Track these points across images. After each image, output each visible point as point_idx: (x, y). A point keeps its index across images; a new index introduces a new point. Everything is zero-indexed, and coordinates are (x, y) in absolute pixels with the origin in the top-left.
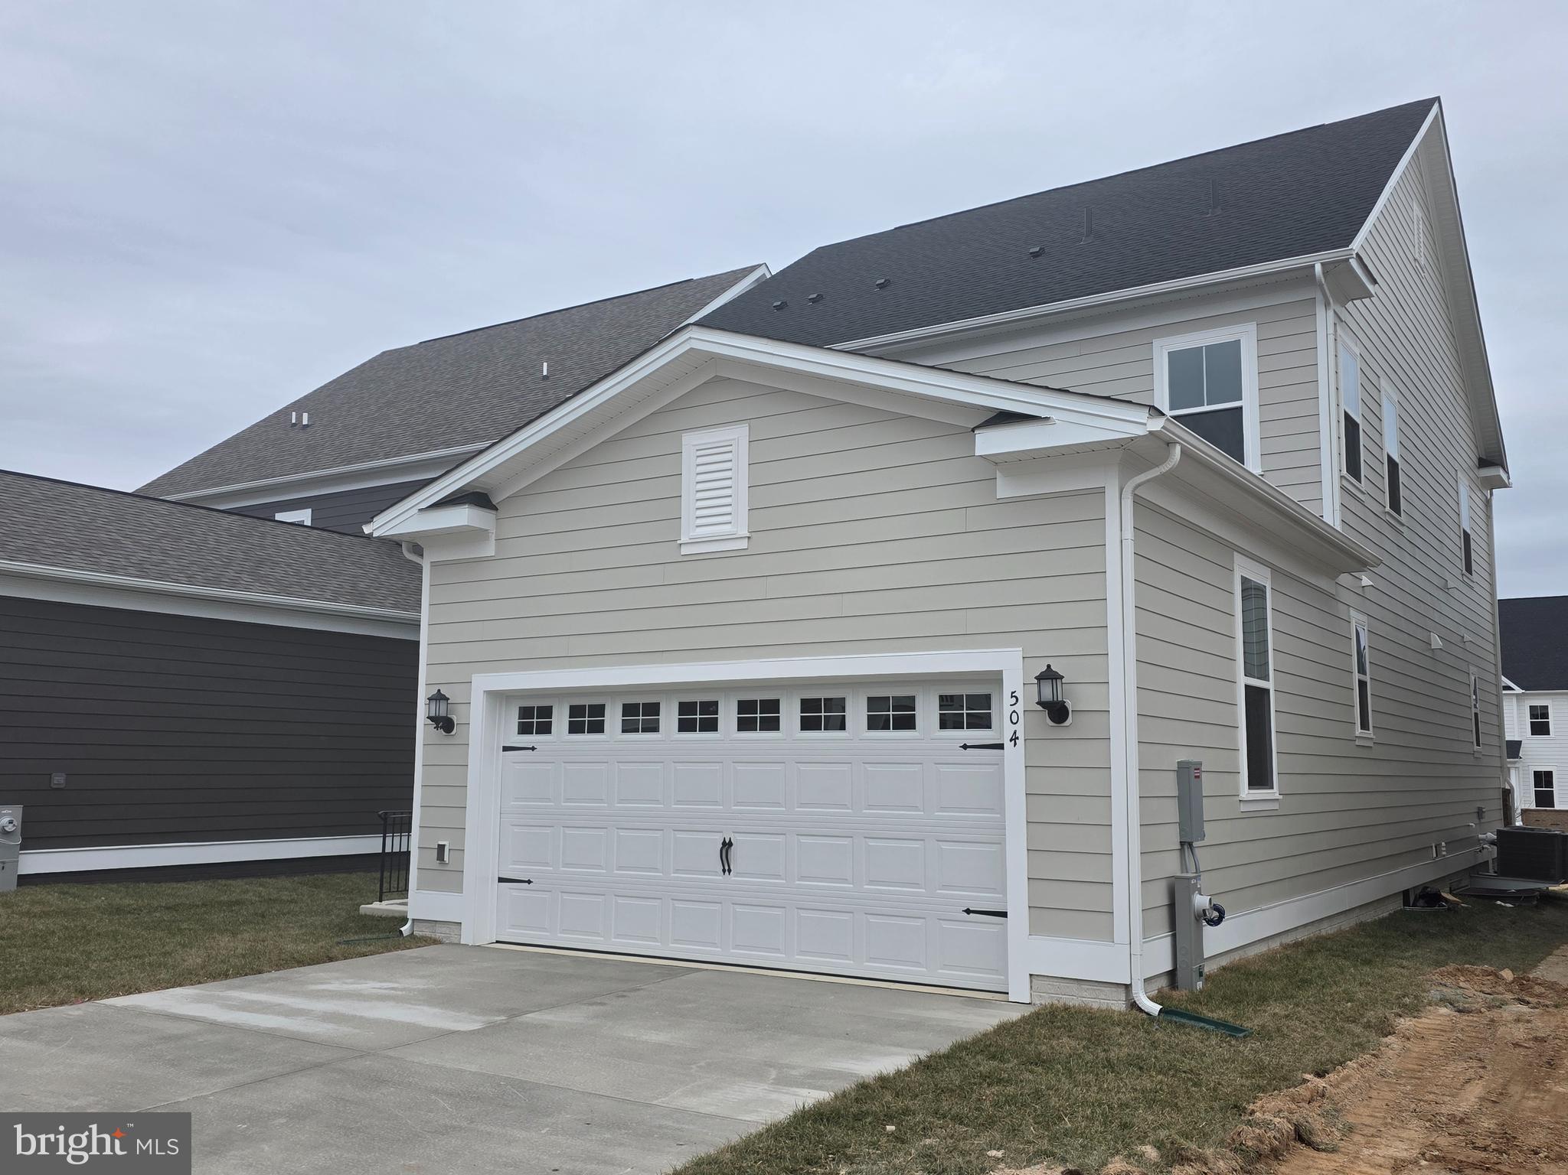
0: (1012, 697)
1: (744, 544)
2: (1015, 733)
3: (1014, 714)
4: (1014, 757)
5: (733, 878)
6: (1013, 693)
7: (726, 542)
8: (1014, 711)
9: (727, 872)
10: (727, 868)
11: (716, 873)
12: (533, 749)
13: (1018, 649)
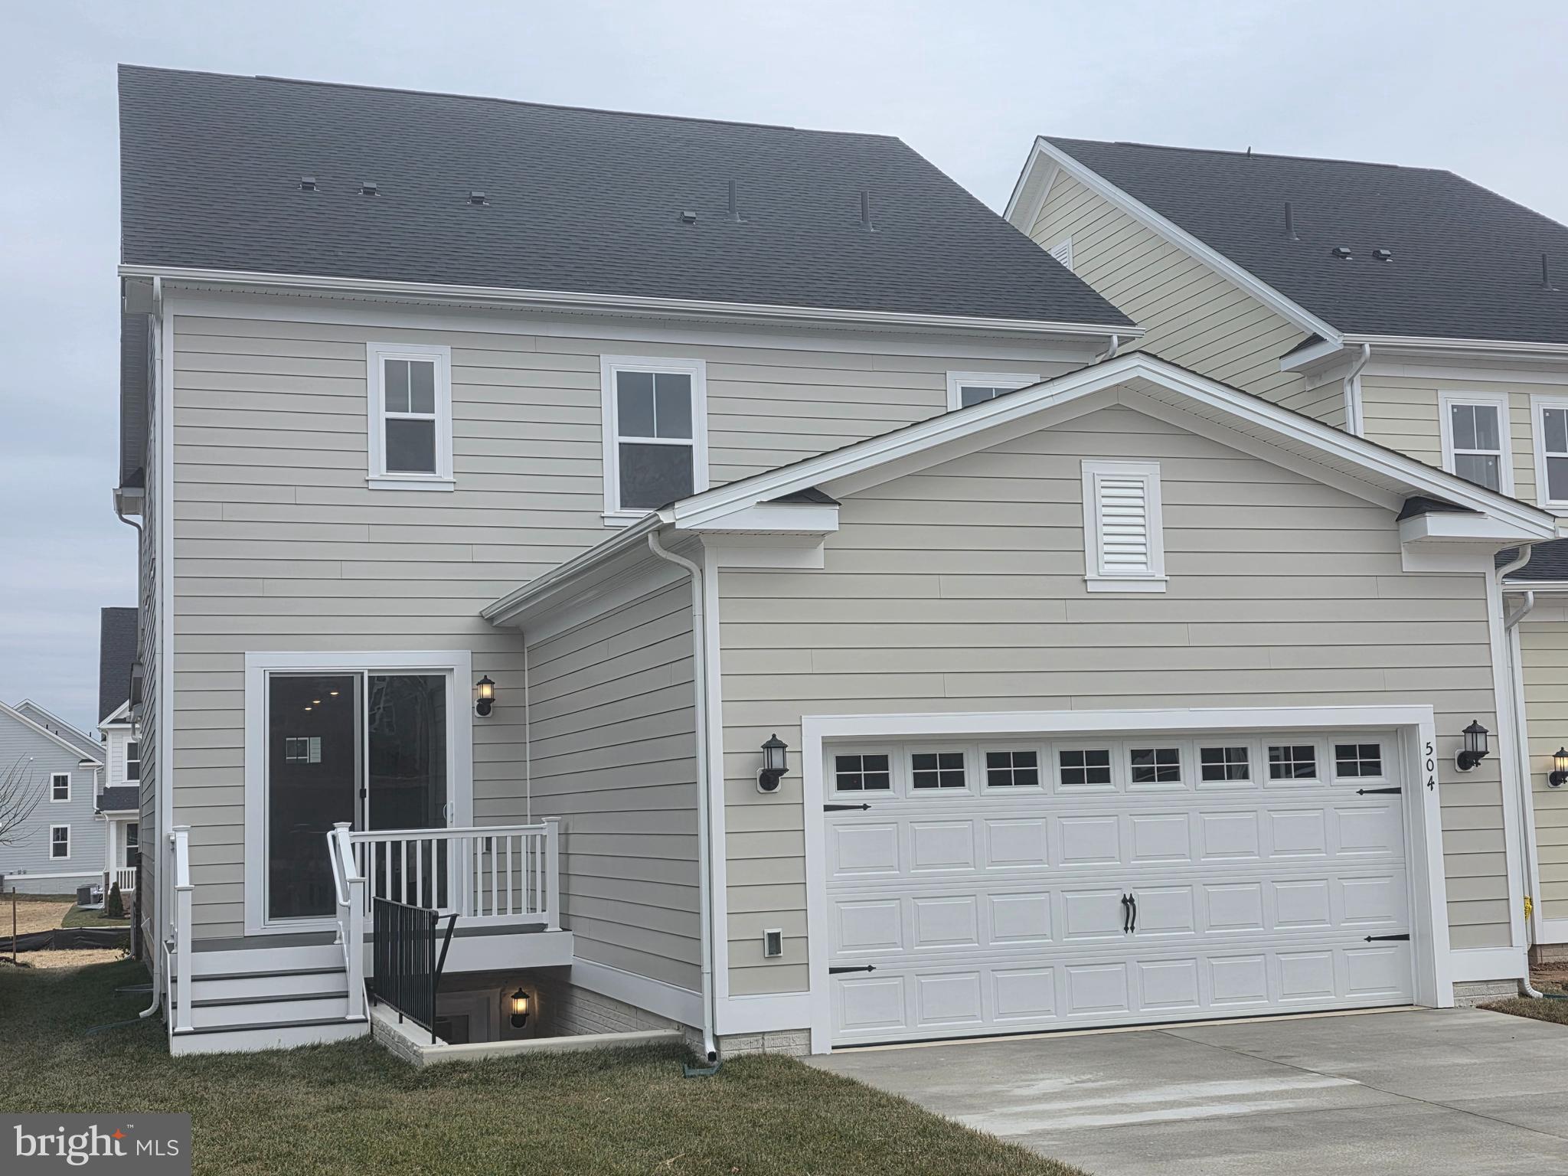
0: (1427, 747)
1: (1162, 588)
2: (1431, 777)
3: (1430, 762)
4: (1431, 800)
5: (1136, 936)
6: (1428, 744)
7: (1141, 583)
8: (1430, 760)
9: (1129, 931)
10: (1129, 926)
11: (1116, 932)
12: (865, 807)
13: (1430, 706)
